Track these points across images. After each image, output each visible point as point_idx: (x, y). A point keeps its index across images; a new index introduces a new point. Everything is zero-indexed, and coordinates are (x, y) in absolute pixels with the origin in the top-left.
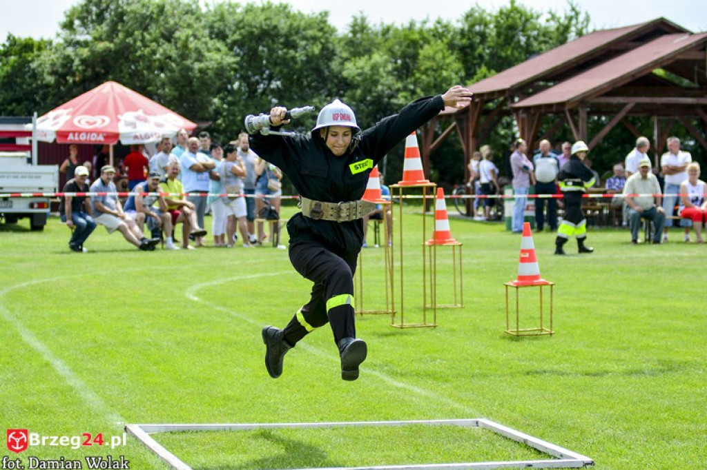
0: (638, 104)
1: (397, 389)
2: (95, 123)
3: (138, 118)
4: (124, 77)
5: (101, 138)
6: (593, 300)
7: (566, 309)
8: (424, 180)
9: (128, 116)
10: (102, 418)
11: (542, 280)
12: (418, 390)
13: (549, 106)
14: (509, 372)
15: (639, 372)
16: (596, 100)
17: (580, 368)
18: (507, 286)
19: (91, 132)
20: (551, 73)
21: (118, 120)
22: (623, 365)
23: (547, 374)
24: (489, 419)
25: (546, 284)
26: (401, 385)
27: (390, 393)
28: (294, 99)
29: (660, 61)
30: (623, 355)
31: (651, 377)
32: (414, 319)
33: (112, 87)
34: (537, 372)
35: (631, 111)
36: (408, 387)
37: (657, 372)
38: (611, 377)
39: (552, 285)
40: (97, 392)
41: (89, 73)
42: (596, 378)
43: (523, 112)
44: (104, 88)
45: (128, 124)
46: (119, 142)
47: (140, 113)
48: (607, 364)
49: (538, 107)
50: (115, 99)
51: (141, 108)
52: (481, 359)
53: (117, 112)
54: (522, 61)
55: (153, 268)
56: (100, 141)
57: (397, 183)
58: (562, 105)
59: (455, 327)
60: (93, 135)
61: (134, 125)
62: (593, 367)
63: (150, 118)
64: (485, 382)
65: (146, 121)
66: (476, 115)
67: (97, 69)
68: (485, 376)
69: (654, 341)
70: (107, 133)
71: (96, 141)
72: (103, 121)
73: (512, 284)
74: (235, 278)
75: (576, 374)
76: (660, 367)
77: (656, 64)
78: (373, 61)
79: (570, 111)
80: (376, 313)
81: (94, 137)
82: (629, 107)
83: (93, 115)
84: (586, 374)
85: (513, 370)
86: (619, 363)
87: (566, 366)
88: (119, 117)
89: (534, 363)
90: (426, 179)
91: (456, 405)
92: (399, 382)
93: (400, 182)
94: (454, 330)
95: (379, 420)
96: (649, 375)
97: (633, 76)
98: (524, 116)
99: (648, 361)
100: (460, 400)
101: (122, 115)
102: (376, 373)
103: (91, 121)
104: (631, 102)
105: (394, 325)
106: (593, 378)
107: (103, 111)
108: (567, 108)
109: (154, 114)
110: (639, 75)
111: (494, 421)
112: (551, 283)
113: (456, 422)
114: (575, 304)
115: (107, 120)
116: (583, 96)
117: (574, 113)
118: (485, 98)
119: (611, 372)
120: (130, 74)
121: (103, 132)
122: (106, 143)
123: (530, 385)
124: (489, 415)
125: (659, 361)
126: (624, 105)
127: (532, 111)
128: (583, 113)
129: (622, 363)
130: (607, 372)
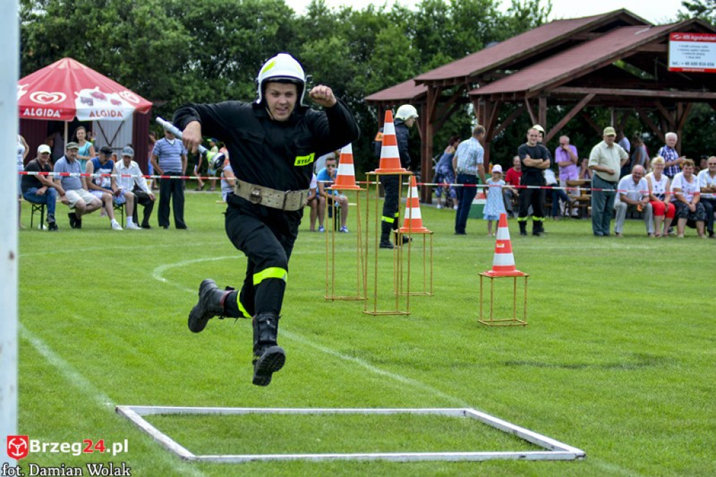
0: (597, 95)
1: (380, 377)
2: (52, 98)
3: (94, 95)
4: (79, 54)
5: (57, 115)
6: (561, 292)
7: (536, 300)
8: (401, 168)
9: (85, 93)
10: (91, 399)
11: (516, 271)
12: (400, 378)
13: (509, 94)
14: (487, 361)
15: (617, 365)
16: (557, 91)
17: (557, 360)
18: (481, 276)
19: (47, 107)
20: (511, 61)
21: (76, 97)
22: (600, 358)
23: (526, 365)
24: (476, 409)
25: (520, 275)
26: (382, 373)
27: (373, 380)
28: (249, 80)
29: (622, 52)
30: (599, 348)
31: (631, 371)
32: (386, 307)
33: (69, 63)
34: (517, 364)
35: (591, 102)
36: (389, 374)
37: (635, 367)
38: (590, 370)
39: (526, 276)
40: (82, 372)
41: (44, 48)
42: (575, 371)
43: (482, 101)
44: (60, 64)
45: (84, 101)
46: (76, 118)
47: (97, 89)
48: (584, 356)
49: (498, 95)
50: (71, 75)
51: (98, 85)
52: (458, 348)
53: (74, 88)
54: (480, 49)
55: (116, 247)
56: (56, 117)
57: (374, 171)
58: (522, 93)
59: (428, 315)
60: (49, 110)
61: (90, 102)
62: (569, 359)
63: (107, 95)
64: (466, 372)
65: (102, 98)
66: (434, 101)
67: (52, 45)
68: (464, 365)
69: (627, 335)
70: (63, 109)
71: (52, 117)
72: (60, 97)
73: (487, 274)
74: (200, 260)
75: (555, 365)
76: (636, 361)
77: (618, 55)
78: (331, 44)
79: (530, 100)
80: (347, 300)
81: (50, 113)
82: (589, 98)
83: (49, 92)
84: (565, 366)
85: (492, 361)
86: (596, 356)
87: (543, 358)
88: (76, 93)
89: (512, 354)
90: (403, 167)
91: (440, 394)
92: (380, 369)
93: (377, 169)
94: (427, 319)
95: (367, 408)
96: (628, 369)
97: (594, 67)
98: (484, 103)
99: (625, 354)
100: (444, 390)
101: (79, 92)
102: (357, 360)
103: (48, 97)
104: (591, 93)
105: (367, 312)
106: (572, 370)
107: (59, 88)
108: (526, 98)
109: (111, 92)
110: (600, 67)
111: (481, 411)
112: (526, 274)
113: (443, 411)
114: (544, 296)
115: (64, 96)
116: (542, 86)
117: (534, 102)
118: (444, 84)
119: (589, 365)
120: (85, 51)
121: (59, 109)
122: (62, 120)
123: (511, 376)
124: (475, 405)
125: (635, 354)
126: (584, 96)
127: (492, 99)
128: (543, 103)
129: (599, 356)
130: (586, 365)
